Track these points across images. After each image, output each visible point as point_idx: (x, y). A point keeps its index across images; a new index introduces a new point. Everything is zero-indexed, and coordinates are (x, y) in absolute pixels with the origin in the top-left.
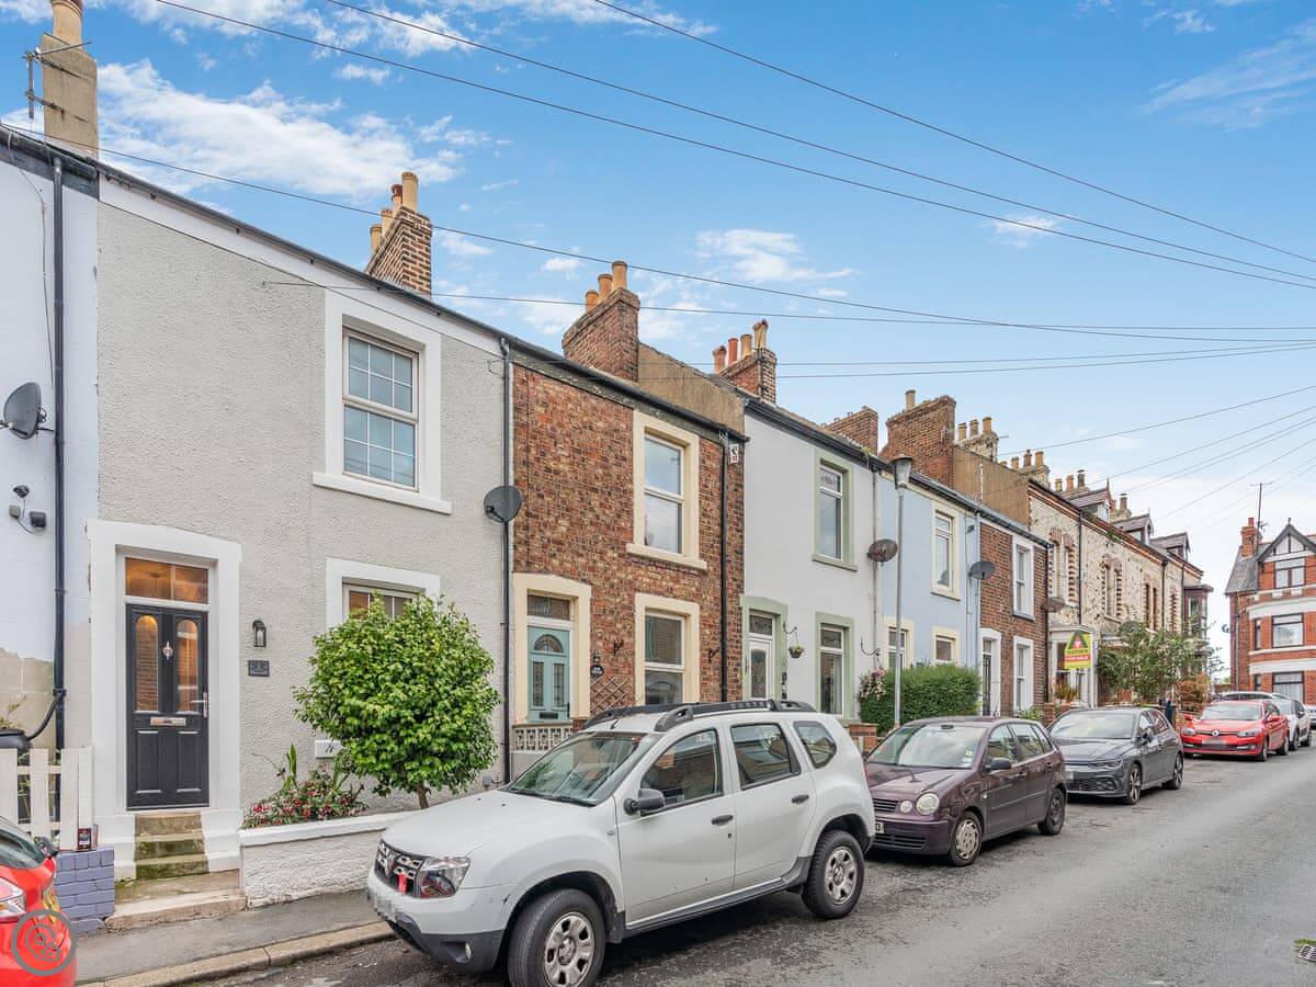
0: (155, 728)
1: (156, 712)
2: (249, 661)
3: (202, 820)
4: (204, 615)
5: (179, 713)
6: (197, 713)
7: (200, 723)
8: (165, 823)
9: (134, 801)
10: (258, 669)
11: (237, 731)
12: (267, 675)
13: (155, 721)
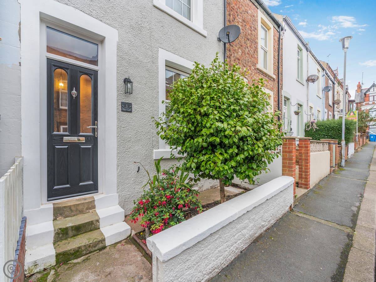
0: (66, 144)
1: (67, 133)
2: (122, 103)
3: (96, 203)
4: (96, 72)
5: (81, 134)
6: (91, 134)
7: (93, 140)
8: (73, 208)
9: (52, 194)
10: (126, 107)
11: (115, 145)
12: (131, 112)
13: (66, 139)
